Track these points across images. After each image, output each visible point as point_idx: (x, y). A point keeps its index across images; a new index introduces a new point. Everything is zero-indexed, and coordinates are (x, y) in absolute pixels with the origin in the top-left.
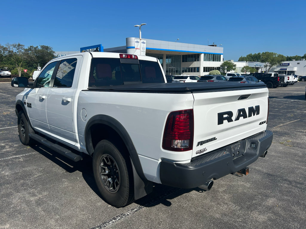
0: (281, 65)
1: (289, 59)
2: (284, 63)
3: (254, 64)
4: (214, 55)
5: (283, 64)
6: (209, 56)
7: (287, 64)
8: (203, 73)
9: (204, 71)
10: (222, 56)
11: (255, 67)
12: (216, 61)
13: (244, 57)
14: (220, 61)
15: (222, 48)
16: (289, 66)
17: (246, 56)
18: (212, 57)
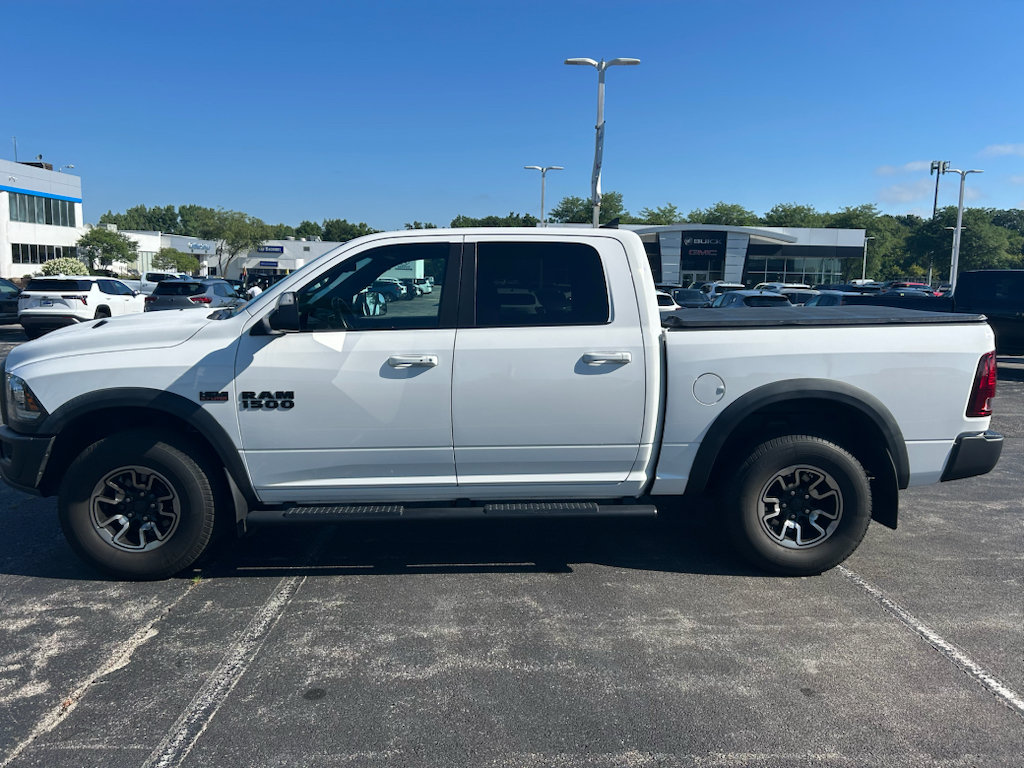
0: (261, 251)
1: (281, 233)
2: (269, 247)
3: (186, 244)
4: (48, 200)
5: (265, 247)
6: (31, 202)
7: (277, 250)
8: (10, 266)
9: (16, 259)
10: (78, 208)
11: (189, 252)
12: (57, 224)
13: (118, 215)
14: (73, 224)
15: (77, 180)
16: (282, 256)
17: (124, 213)
18: (41, 210)
